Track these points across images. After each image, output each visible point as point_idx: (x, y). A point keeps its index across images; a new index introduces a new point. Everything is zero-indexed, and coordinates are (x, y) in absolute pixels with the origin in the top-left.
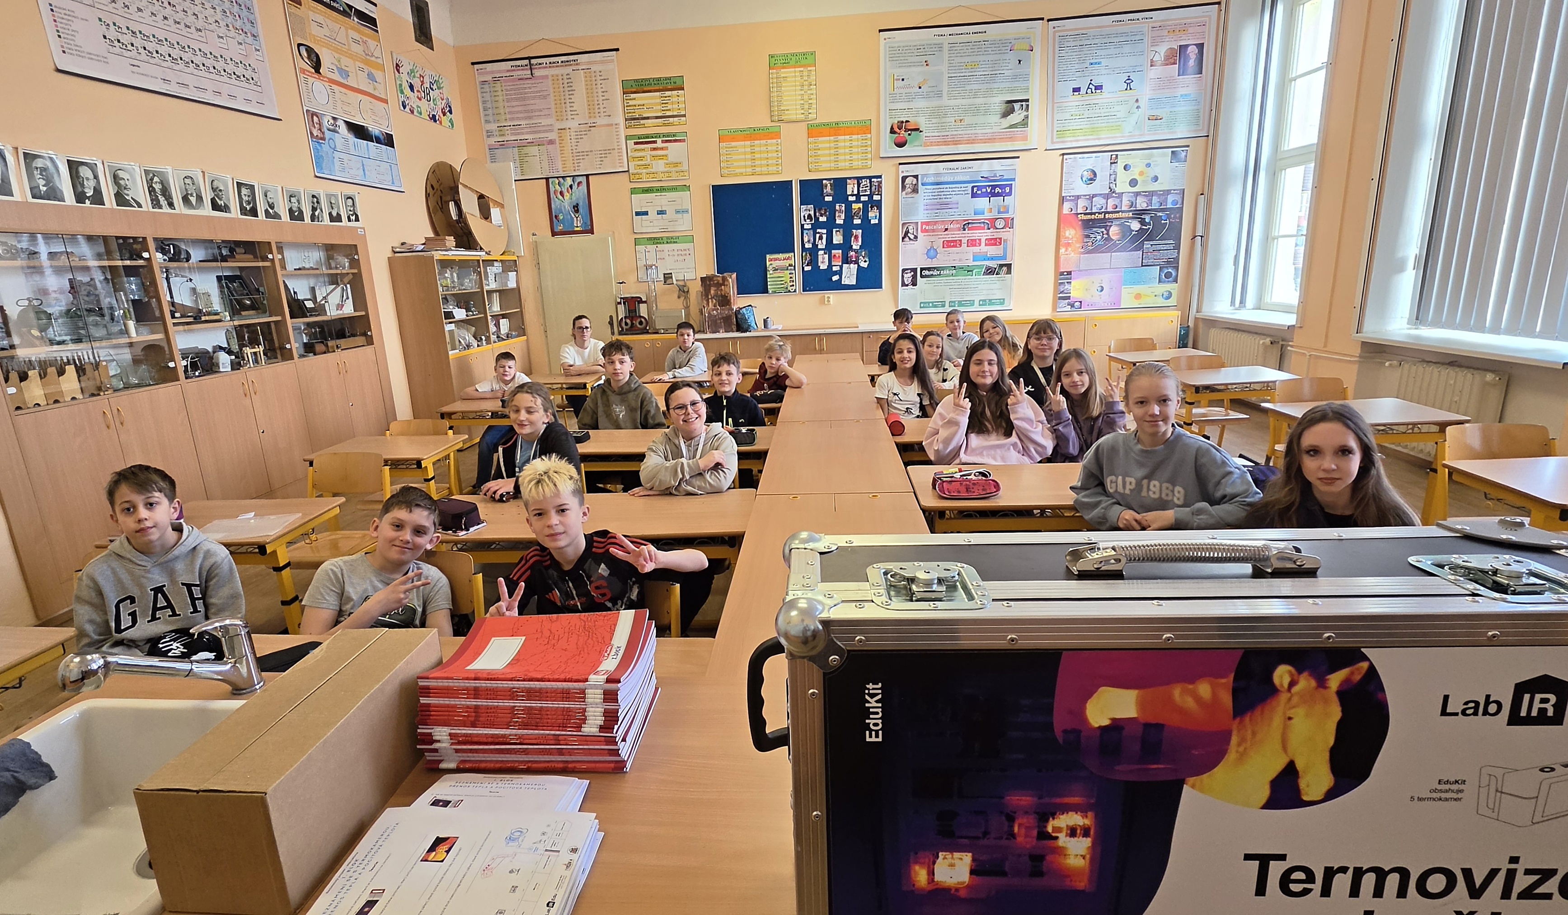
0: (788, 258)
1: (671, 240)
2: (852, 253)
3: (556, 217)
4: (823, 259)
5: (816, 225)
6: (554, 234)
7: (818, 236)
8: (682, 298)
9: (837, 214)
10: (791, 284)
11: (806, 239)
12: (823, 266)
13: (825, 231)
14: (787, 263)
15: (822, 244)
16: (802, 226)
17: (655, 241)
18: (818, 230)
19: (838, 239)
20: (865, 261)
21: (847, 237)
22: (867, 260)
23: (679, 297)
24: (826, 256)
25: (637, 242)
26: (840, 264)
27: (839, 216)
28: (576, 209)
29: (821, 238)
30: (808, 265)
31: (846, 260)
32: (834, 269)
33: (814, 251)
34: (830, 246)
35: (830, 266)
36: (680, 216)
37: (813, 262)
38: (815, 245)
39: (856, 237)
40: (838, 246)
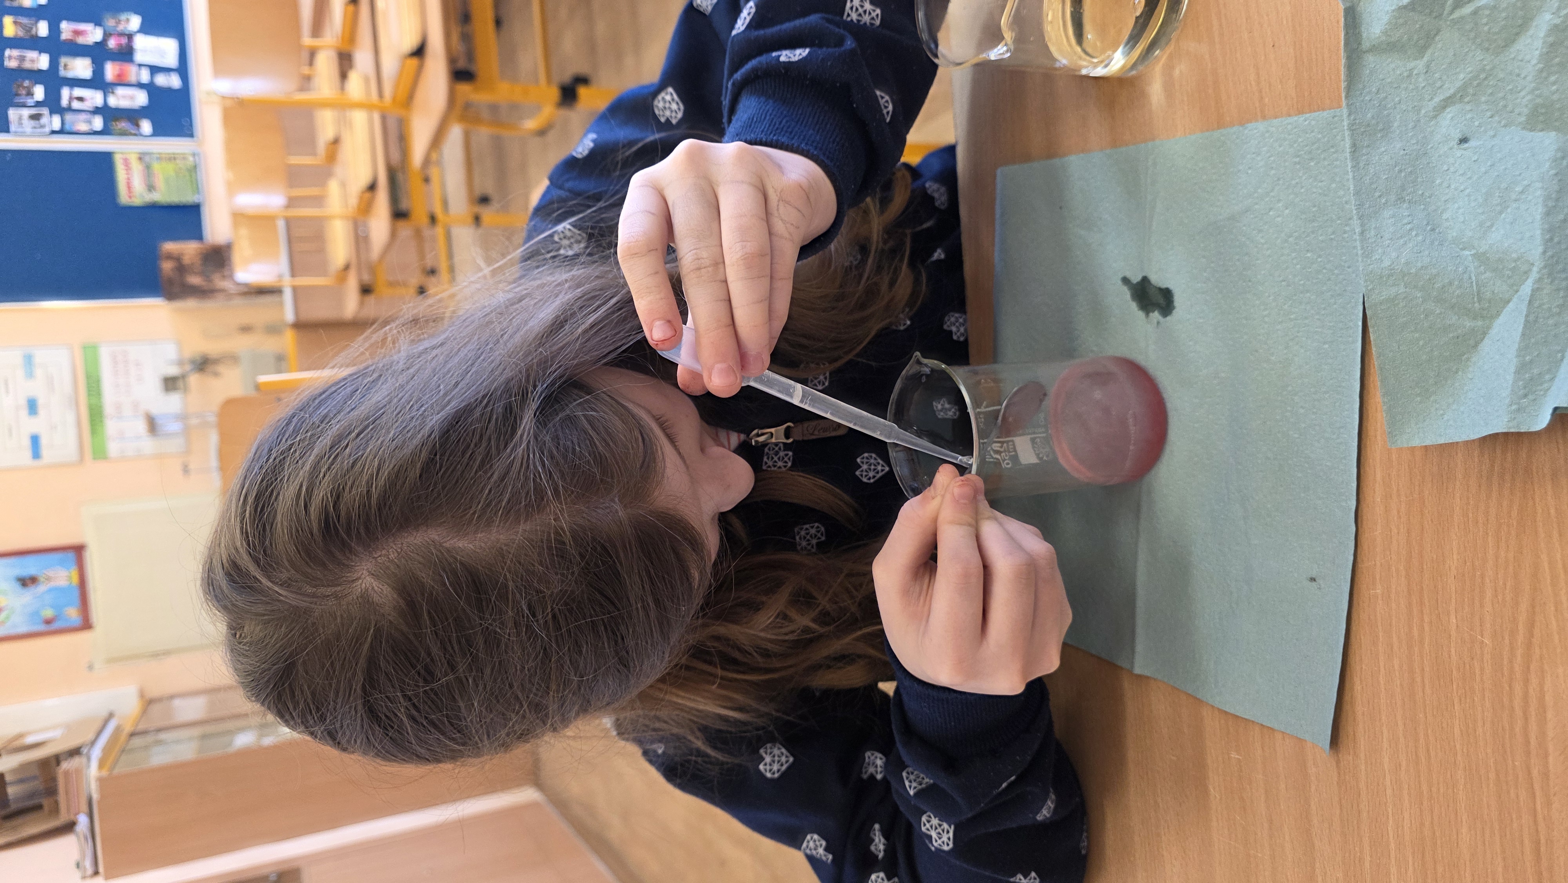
0: (126, 163)
1: (94, 386)
2: (112, 43)
3: (48, 622)
4: (124, 97)
5: (53, 104)
6: (86, 625)
7: (76, 105)
8: (219, 368)
9: (27, 65)
11: (83, 127)
12: (142, 98)
13: (65, 92)
14: (137, 168)
15: (95, 98)
16: (54, 132)
17: (96, 416)
18: (64, 102)
19: (81, 68)
20: (128, 20)
21: (76, 50)
22: (123, 17)
23: (219, 376)
24: (119, 91)
25: (100, 454)
26: (135, 66)
27: (33, 61)
28: (27, 582)
29: (80, 99)
30: (139, 127)
31: (126, 54)
32: (145, 78)
33: (109, 114)
34: (97, 82)
35: (140, 86)
36: (39, 372)
37: (132, 116)
38: (97, 111)
39: (77, 33)
40: (98, 71)
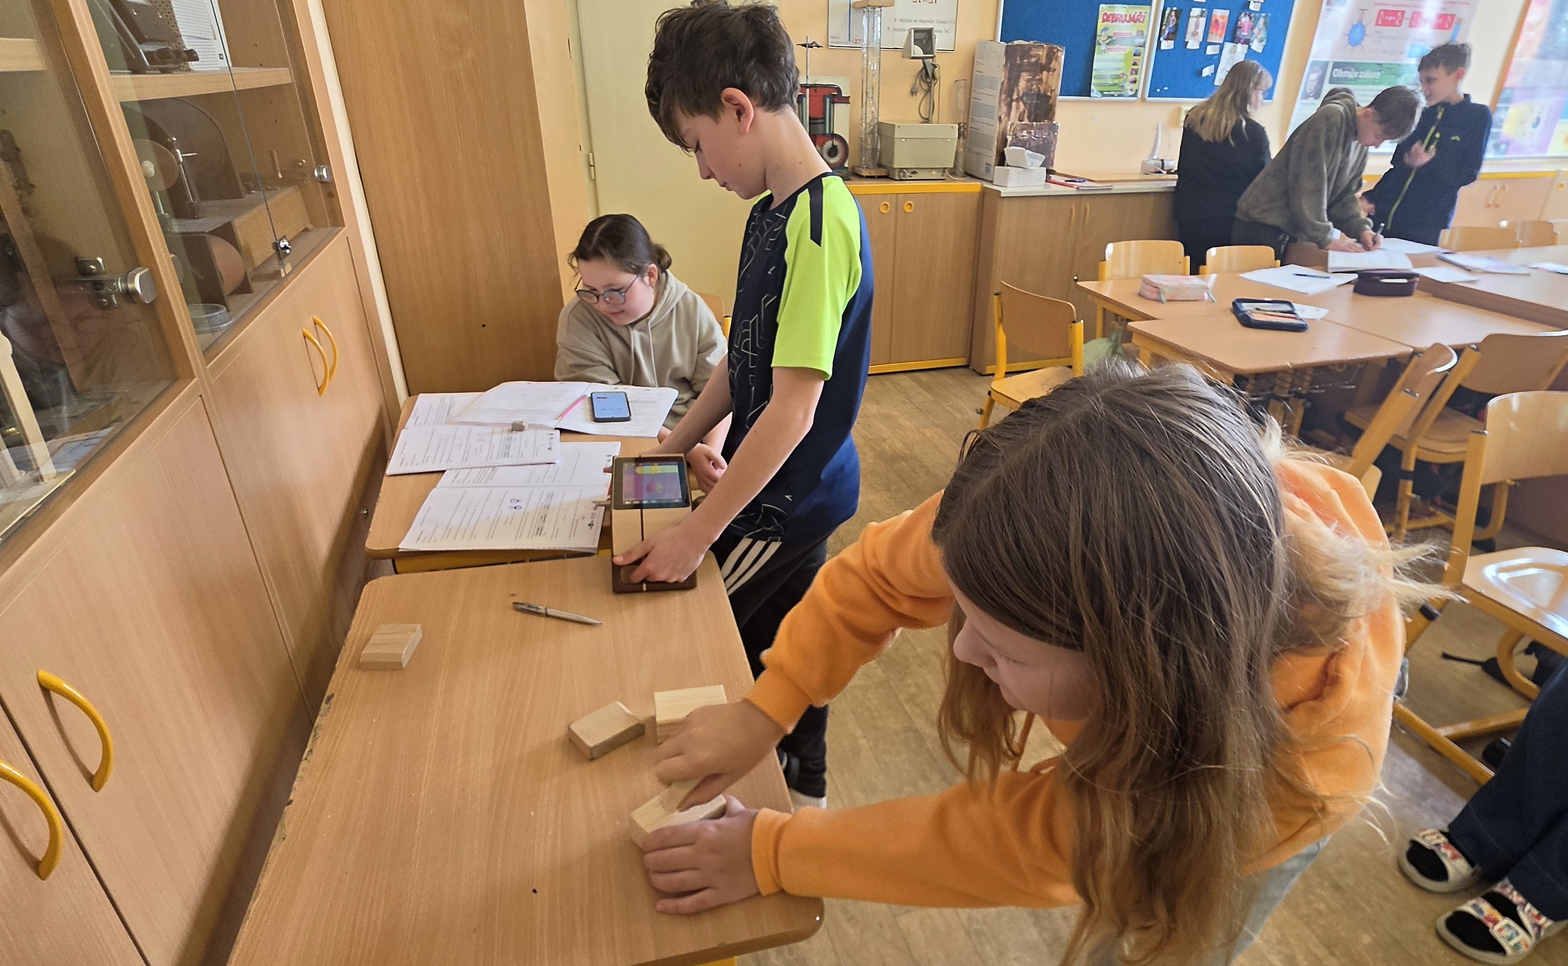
0: (1138, 18)
2: (1245, 19)
4: (1197, 26)
8: (920, 95)
10: (1132, 77)
12: (1193, 44)
14: (1133, 28)
20: (1260, 39)
23: (913, 92)
24: (1203, 21)
26: (1222, 42)
30: (1166, 39)
31: (1233, 34)
32: (1210, 50)
35: (1204, 44)
